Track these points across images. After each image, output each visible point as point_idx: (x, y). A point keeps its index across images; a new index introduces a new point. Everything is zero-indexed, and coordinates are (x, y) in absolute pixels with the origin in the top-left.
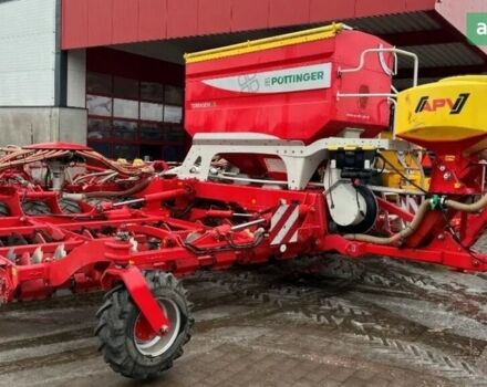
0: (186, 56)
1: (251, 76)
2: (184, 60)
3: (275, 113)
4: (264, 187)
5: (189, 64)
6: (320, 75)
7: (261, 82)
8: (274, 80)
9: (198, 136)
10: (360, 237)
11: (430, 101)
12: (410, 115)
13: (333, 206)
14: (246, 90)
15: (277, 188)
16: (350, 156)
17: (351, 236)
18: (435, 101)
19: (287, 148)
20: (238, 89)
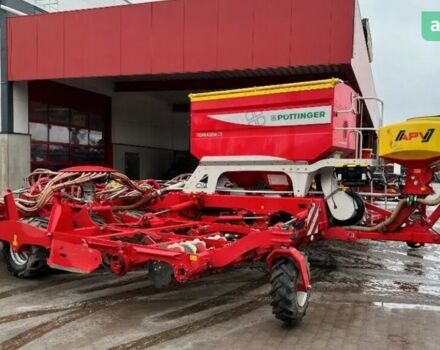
0: (191, 96)
1: (258, 113)
2: (189, 99)
3: (283, 141)
4: (266, 196)
5: (194, 102)
6: (322, 114)
7: (267, 118)
8: (279, 117)
9: (205, 159)
10: (354, 227)
11: (407, 134)
12: (391, 143)
13: (335, 207)
14: (253, 124)
15: (278, 196)
16: (351, 171)
17: (347, 227)
18: (410, 134)
19: (293, 167)
20: (246, 123)
